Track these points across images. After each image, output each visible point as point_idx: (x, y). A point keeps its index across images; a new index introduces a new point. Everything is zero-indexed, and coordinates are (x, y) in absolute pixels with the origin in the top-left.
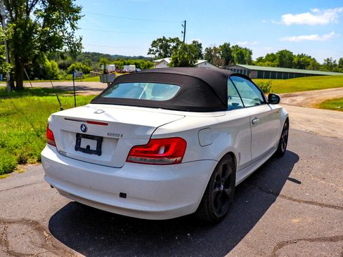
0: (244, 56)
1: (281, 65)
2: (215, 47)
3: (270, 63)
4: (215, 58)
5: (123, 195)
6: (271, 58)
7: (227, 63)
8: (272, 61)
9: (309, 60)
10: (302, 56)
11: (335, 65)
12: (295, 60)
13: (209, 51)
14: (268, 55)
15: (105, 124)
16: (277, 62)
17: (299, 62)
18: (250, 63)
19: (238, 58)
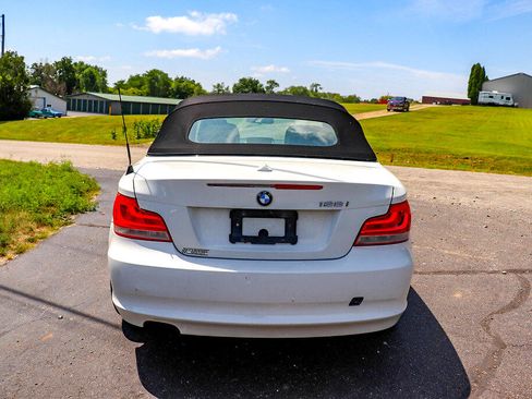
0: (94, 79)
1: (152, 93)
2: (47, 64)
3: (136, 90)
4: (49, 83)
5: (356, 301)
6: (136, 82)
7: (69, 91)
8: (139, 87)
9: (192, 86)
10: (181, 80)
11: (229, 94)
12: (173, 86)
13: (38, 69)
14: (132, 79)
15: (316, 187)
16: (146, 88)
17: (178, 88)
18: (105, 90)
19: (86, 82)
